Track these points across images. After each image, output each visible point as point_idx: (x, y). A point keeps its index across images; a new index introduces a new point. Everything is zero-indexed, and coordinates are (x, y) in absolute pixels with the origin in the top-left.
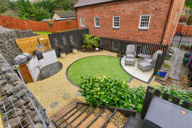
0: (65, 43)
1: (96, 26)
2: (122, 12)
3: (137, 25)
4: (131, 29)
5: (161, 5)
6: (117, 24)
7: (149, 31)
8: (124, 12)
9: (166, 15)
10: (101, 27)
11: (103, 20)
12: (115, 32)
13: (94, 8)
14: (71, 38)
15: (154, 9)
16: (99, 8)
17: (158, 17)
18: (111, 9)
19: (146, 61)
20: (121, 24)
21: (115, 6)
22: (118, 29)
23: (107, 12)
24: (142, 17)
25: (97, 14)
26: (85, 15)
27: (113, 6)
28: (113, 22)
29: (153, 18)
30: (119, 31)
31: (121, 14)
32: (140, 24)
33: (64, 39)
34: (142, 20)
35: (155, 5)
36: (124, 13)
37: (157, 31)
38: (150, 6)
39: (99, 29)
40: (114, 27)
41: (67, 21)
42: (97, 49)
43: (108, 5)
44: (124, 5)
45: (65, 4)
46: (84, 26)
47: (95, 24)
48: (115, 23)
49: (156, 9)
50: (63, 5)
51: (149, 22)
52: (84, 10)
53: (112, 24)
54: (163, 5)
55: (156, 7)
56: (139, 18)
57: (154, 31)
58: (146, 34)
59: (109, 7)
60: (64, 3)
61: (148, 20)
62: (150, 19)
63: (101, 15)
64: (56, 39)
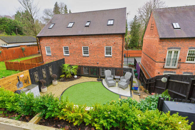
0: (45, 76)
1: (65, 54)
2: (90, 43)
3: (103, 53)
4: (99, 56)
5: (117, 41)
6: (86, 52)
7: (113, 57)
8: (91, 43)
9: (122, 47)
10: (70, 55)
11: (72, 49)
12: (85, 59)
13: (62, 38)
14: (50, 69)
15: (113, 43)
16: (68, 39)
17: (117, 48)
18: (80, 41)
19: (122, 81)
20: (90, 52)
21: (83, 39)
22: (88, 56)
23: (76, 43)
24: (106, 47)
25: (66, 44)
26: (52, 44)
27: (82, 39)
28: (83, 51)
29: (114, 49)
30: (89, 58)
31: (89, 45)
32: (105, 53)
33: (44, 72)
34: (106, 50)
35: (113, 41)
36: (92, 45)
37: (118, 58)
38: (110, 41)
39: (68, 57)
40: (83, 55)
41: (20, 47)
42: (76, 76)
43: (77, 38)
44: (90, 39)
45: (7, 27)
46: (51, 54)
47: (64, 52)
48: (84, 52)
49: (115, 43)
50: (4, 28)
51: (112, 51)
52: (51, 39)
53: (82, 53)
54: (118, 41)
55: (115, 42)
56: (104, 49)
57: (116, 57)
58: (111, 60)
59: (78, 39)
60: (5, 26)
61: (111, 50)
62: (112, 49)
63: (71, 45)
64: (37, 73)
